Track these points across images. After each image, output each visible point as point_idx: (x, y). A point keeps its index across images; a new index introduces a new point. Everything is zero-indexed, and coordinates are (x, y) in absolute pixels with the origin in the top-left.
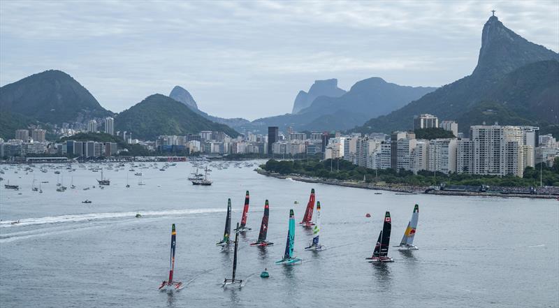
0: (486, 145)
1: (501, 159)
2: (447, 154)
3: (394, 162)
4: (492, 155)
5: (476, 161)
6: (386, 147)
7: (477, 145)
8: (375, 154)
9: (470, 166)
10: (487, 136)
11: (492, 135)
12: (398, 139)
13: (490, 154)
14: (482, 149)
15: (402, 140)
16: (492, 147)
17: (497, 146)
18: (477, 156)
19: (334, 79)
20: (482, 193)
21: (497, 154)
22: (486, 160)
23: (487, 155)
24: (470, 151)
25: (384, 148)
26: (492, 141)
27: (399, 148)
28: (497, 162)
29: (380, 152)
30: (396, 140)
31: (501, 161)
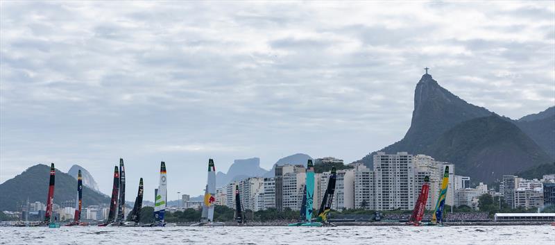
0: (391, 175)
1: (409, 193)
2: (343, 188)
3: (279, 202)
4: (398, 189)
5: (377, 196)
6: (270, 184)
7: (379, 176)
8: (258, 194)
9: (371, 202)
10: (391, 164)
11: (398, 163)
12: (284, 173)
13: (395, 187)
14: (386, 181)
15: (288, 174)
16: (398, 178)
17: (404, 177)
18: (379, 190)
19: (255, 158)
20: (376, 223)
21: (404, 187)
22: (391, 195)
23: (391, 189)
24: (371, 184)
25: (267, 186)
26: (398, 170)
27: (284, 184)
28: (404, 197)
29: (263, 192)
30: (281, 175)
31: (409, 196)
